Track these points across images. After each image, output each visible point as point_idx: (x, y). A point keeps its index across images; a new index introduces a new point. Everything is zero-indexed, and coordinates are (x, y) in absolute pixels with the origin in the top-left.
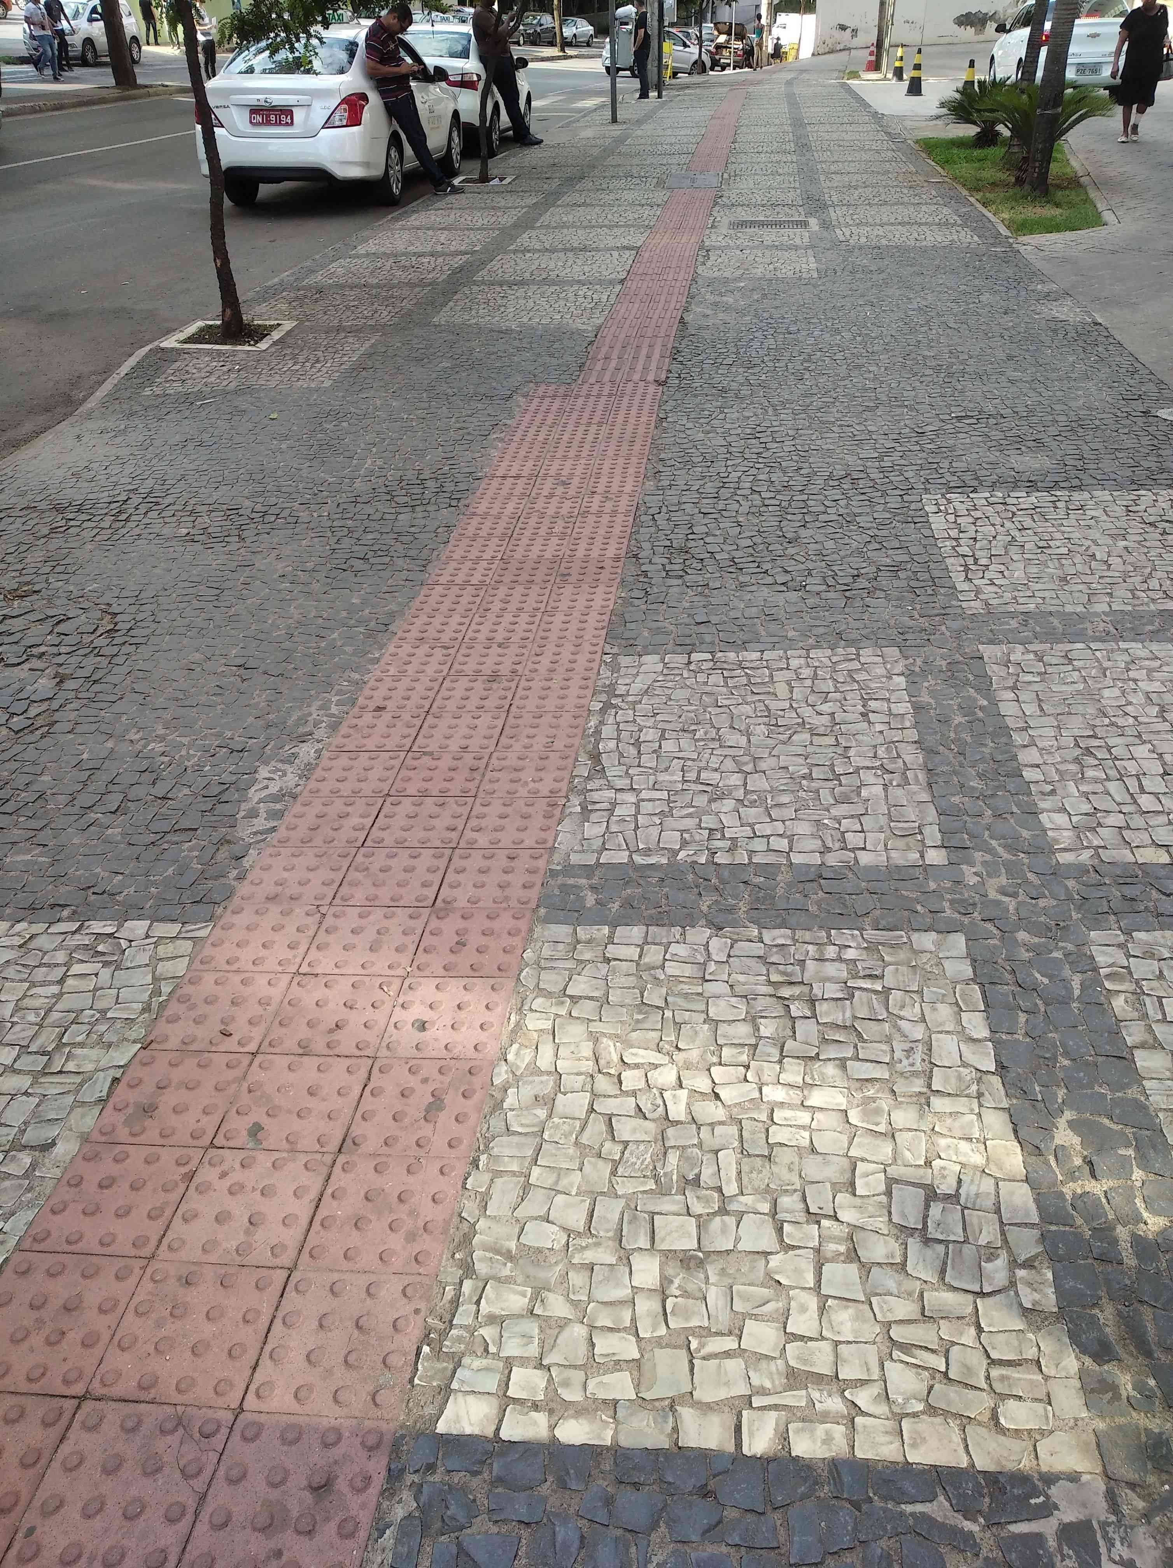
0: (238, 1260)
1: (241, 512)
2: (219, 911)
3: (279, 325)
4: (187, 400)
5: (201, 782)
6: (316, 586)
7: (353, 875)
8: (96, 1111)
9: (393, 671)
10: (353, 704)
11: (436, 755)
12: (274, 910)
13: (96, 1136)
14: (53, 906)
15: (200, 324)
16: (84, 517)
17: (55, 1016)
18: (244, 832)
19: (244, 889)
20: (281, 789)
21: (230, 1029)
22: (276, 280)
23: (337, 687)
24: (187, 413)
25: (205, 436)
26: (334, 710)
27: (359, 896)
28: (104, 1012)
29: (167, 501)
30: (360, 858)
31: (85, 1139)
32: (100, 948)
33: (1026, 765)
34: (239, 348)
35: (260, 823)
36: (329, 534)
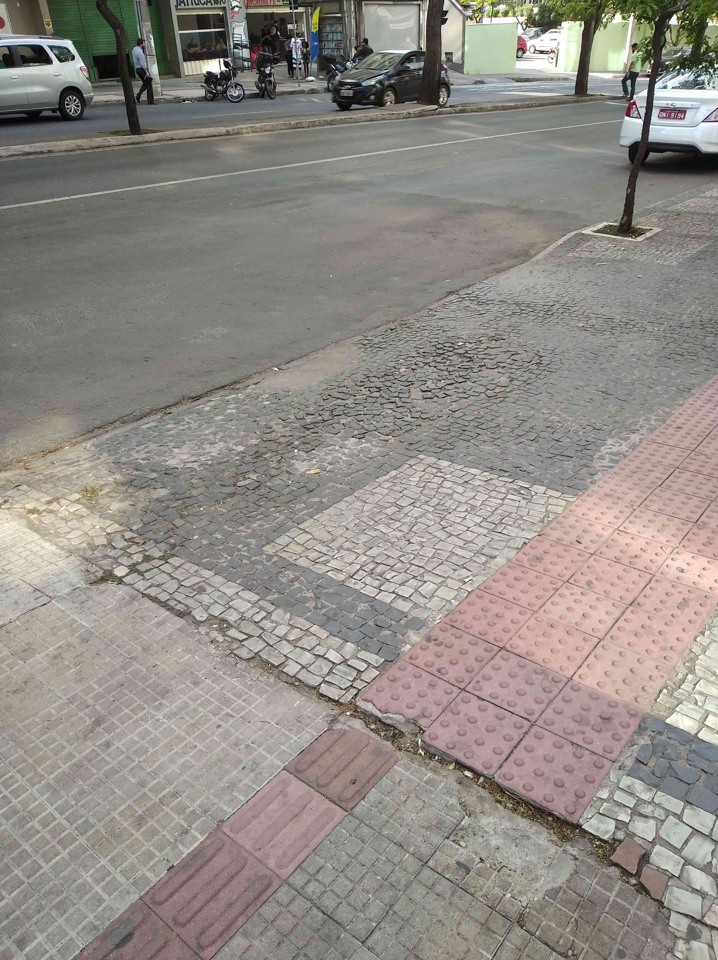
0: (576, 627)
1: (614, 320)
2: (581, 493)
3: (651, 229)
4: (592, 261)
5: (576, 438)
6: (650, 363)
7: (652, 497)
8: (516, 552)
9: (689, 412)
10: (664, 422)
11: (709, 456)
12: (609, 501)
13: (514, 561)
14: (501, 470)
15: (605, 224)
16: (531, 310)
17: (499, 511)
18: (597, 464)
19: (594, 487)
20: (618, 451)
21: (581, 541)
22: (652, 206)
23: (656, 412)
24: (591, 268)
25: (599, 281)
26: (652, 422)
27: (655, 507)
28: (522, 516)
29: (574, 309)
30: (657, 491)
31: (509, 560)
32: (522, 492)
34: (626, 239)
35: (606, 463)
36: (663, 340)
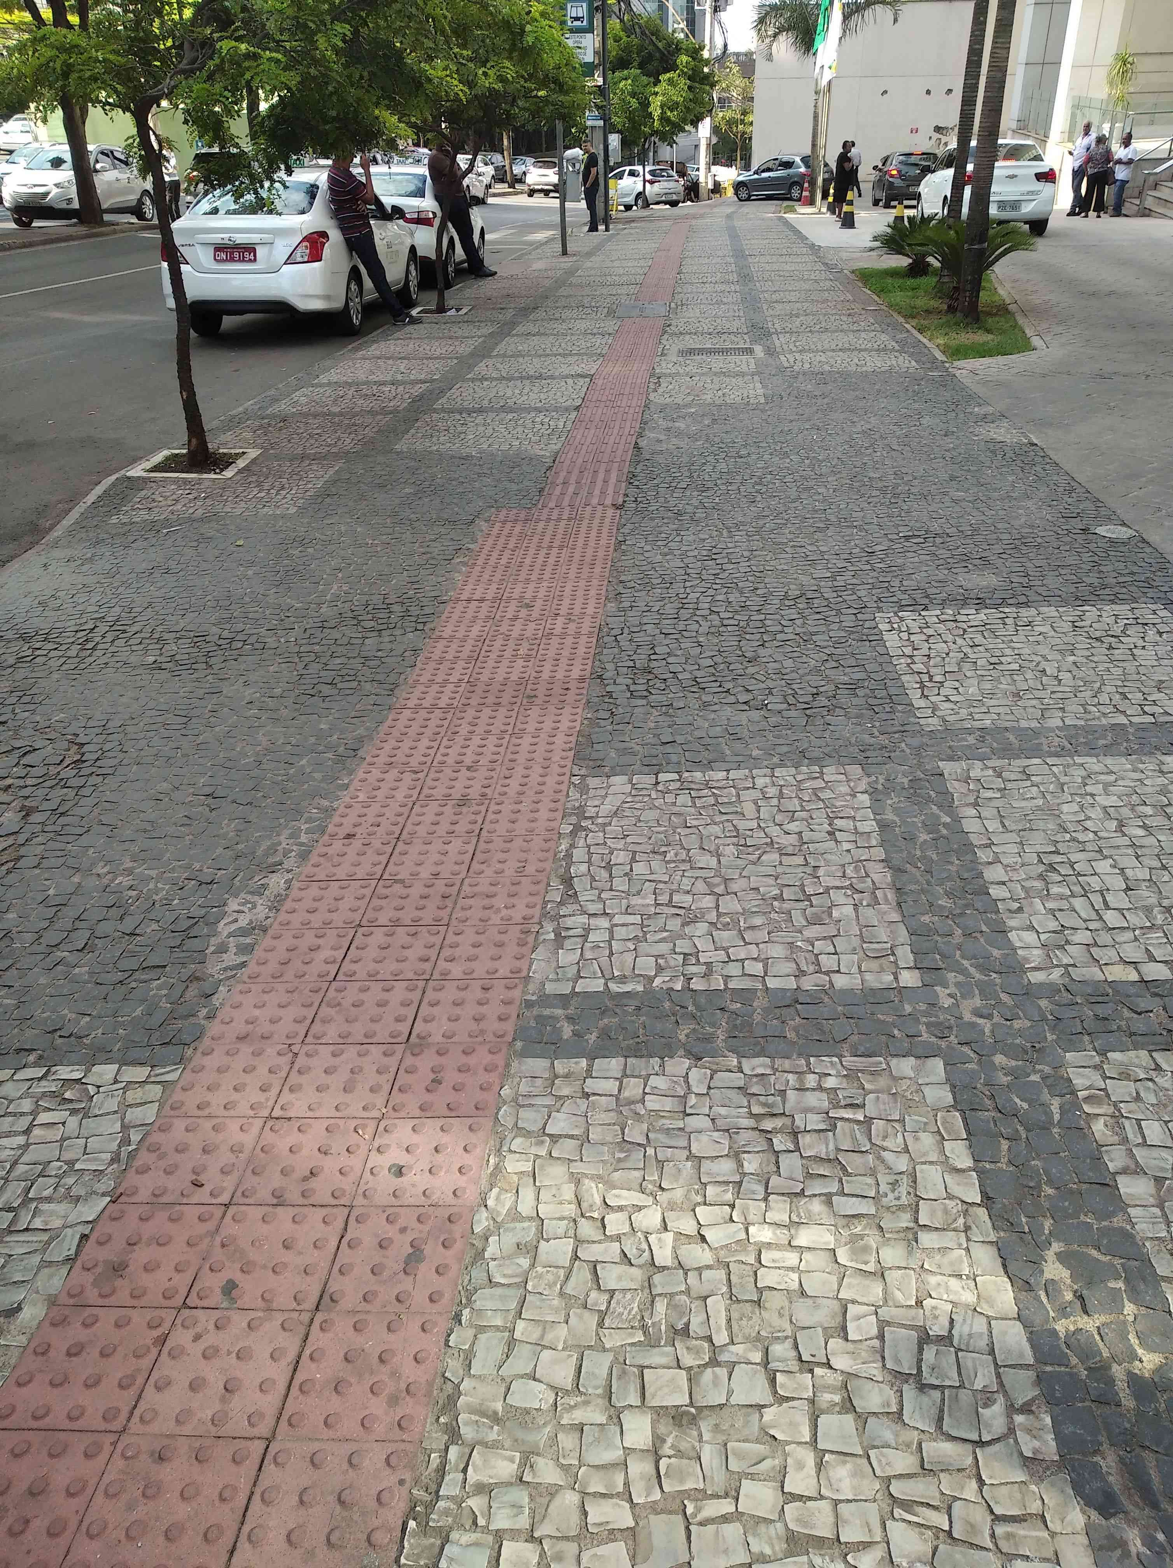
0: (213, 1431)
1: (208, 639)
2: (189, 1052)
3: (244, 453)
4: (153, 527)
5: (170, 917)
6: (284, 712)
7: (325, 1011)
8: (64, 1271)
9: (362, 797)
10: (323, 832)
11: (407, 883)
12: (246, 1049)
13: (64, 1299)
14: (19, 1051)
15: (166, 453)
16: (51, 646)
17: (21, 1169)
18: (214, 968)
19: (214, 1028)
20: (251, 922)
21: (202, 1178)
22: (241, 409)
23: (306, 815)
24: (154, 541)
25: (172, 564)
26: (303, 838)
27: (332, 1033)
28: (71, 1163)
29: (135, 628)
30: (331, 993)
31: (52, 1302)
32: (67, 1095)
33: (992, 883)
34: (205, 476)
35: (231, 958)
36: (297, 660)
